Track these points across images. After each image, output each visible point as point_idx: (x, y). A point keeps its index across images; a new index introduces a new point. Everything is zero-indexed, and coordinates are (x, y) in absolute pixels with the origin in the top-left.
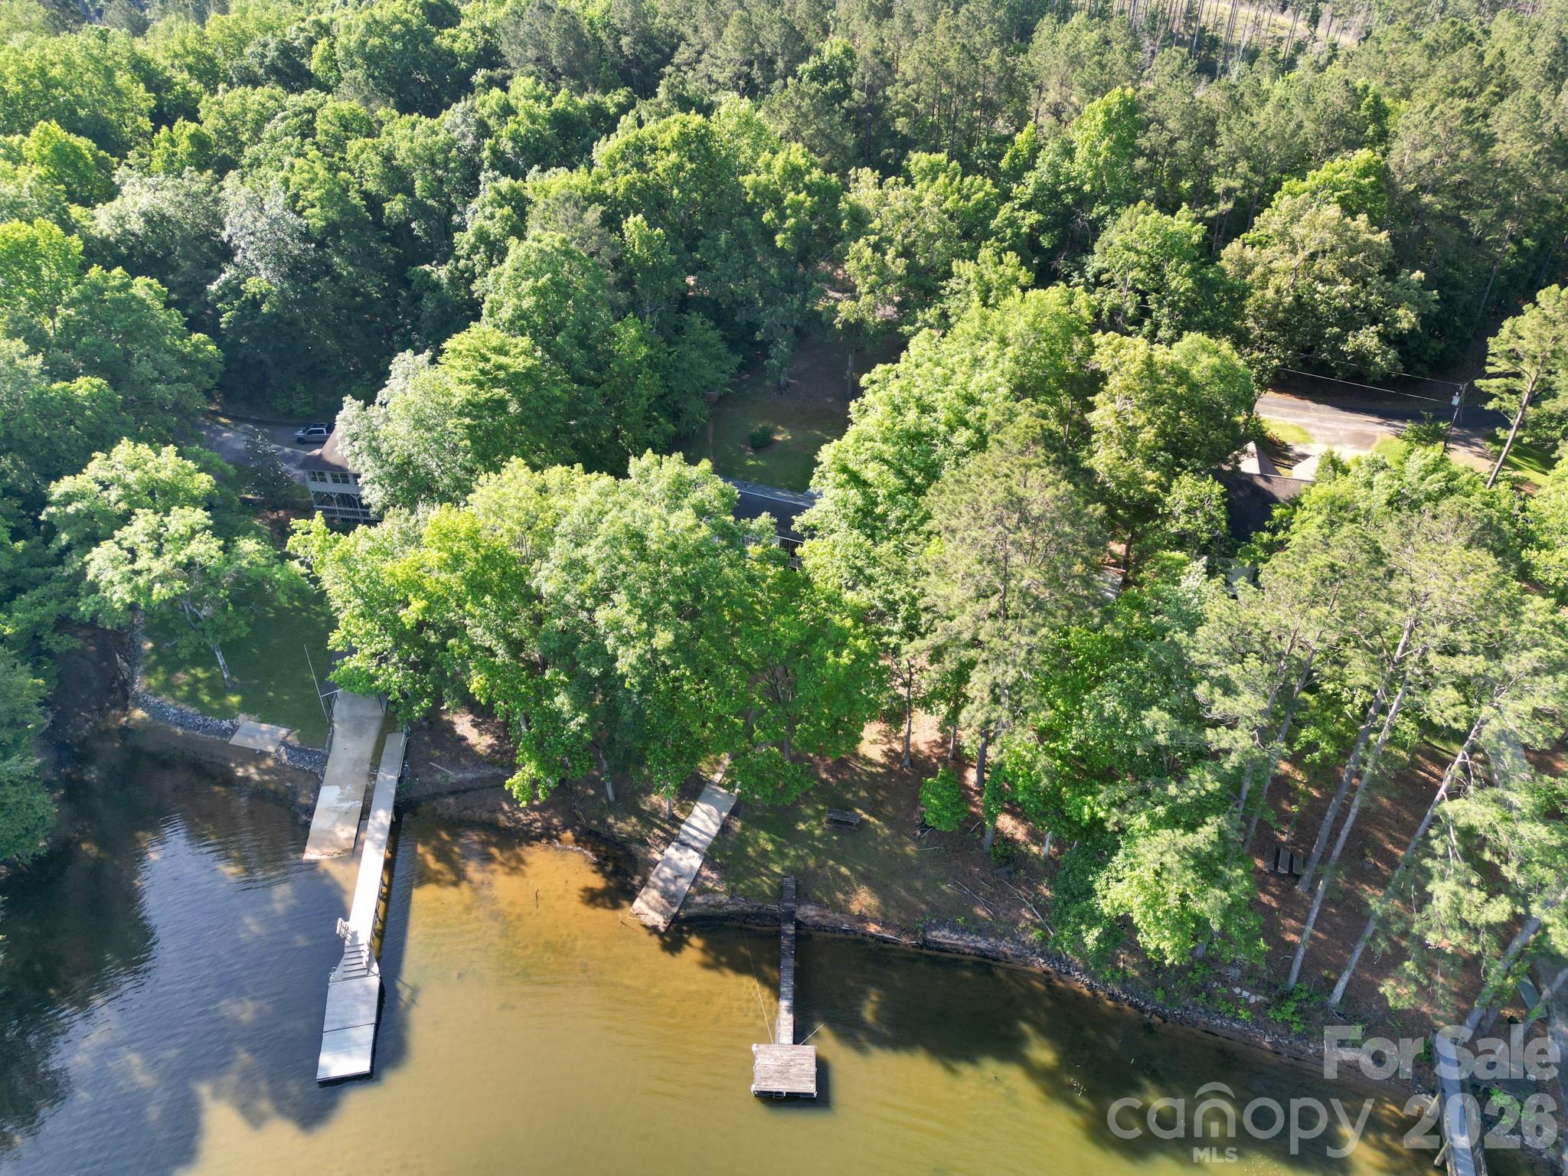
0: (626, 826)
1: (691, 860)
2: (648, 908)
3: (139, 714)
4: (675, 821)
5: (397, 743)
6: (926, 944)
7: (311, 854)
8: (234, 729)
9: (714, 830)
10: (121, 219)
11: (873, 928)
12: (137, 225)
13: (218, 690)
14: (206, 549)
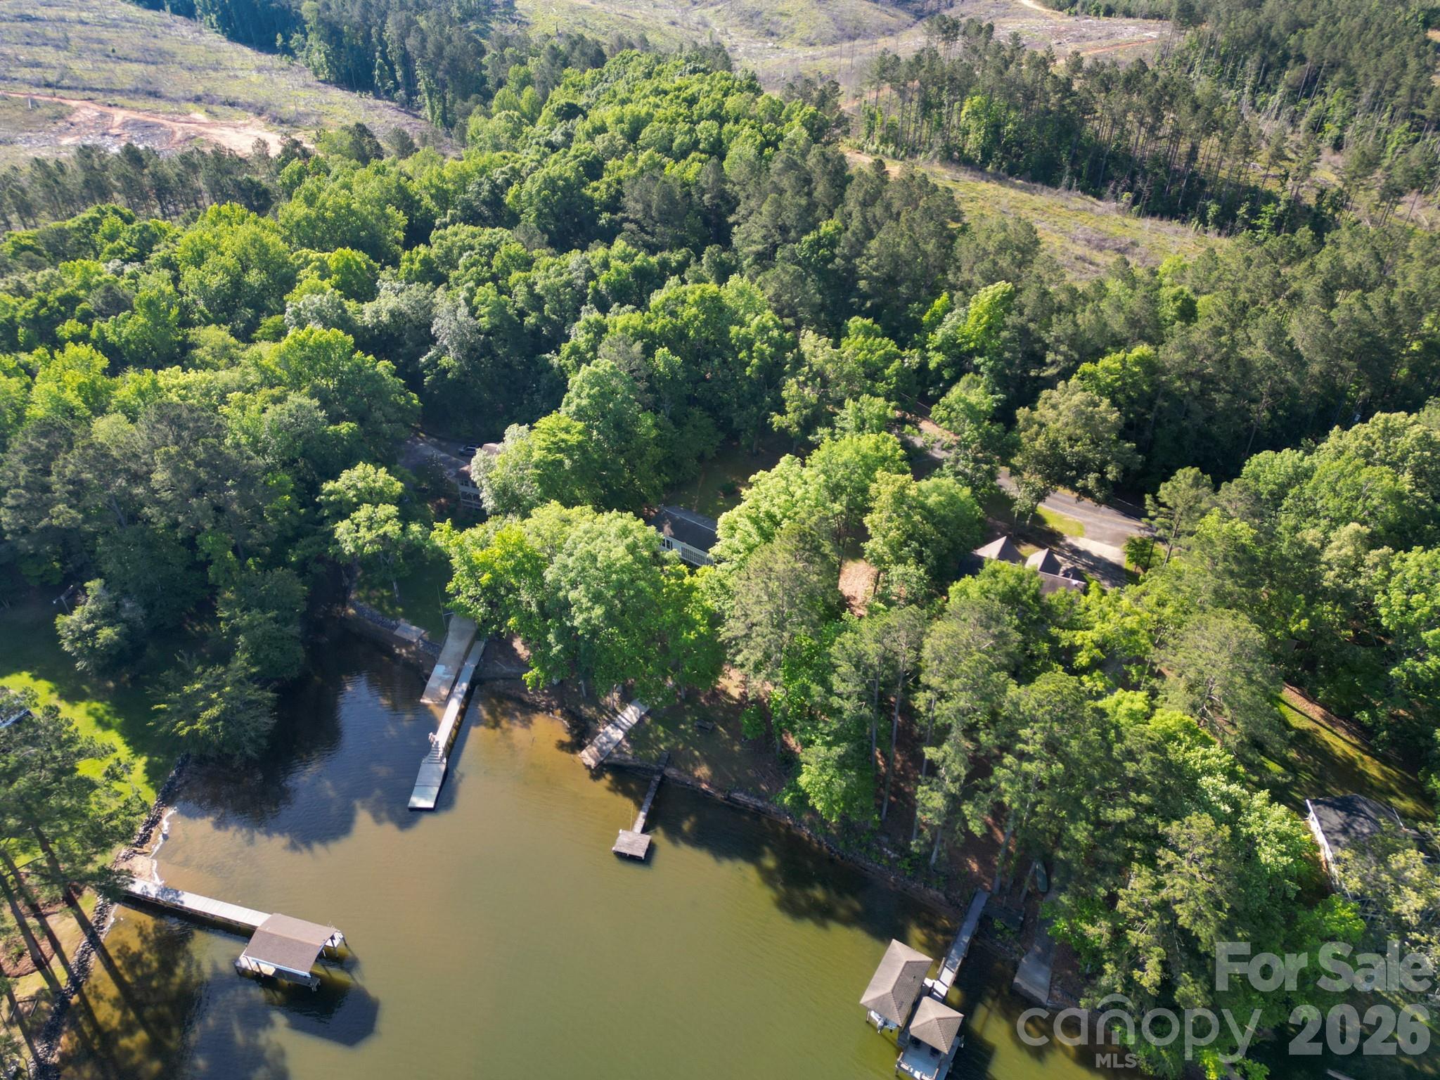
0: (589, 712)
1: (618, 735)
2: (588, 756)
3: (351, 611)
4: (615, 713)
5: (481, 646)
6: (728, 798)
7: (426, 700)
8: (397, 626)
9: (635, 720)
10: (377, 313)
11: (704, 786)
12: (385, 318)
13: (393, 604)
14: (392, 528)
